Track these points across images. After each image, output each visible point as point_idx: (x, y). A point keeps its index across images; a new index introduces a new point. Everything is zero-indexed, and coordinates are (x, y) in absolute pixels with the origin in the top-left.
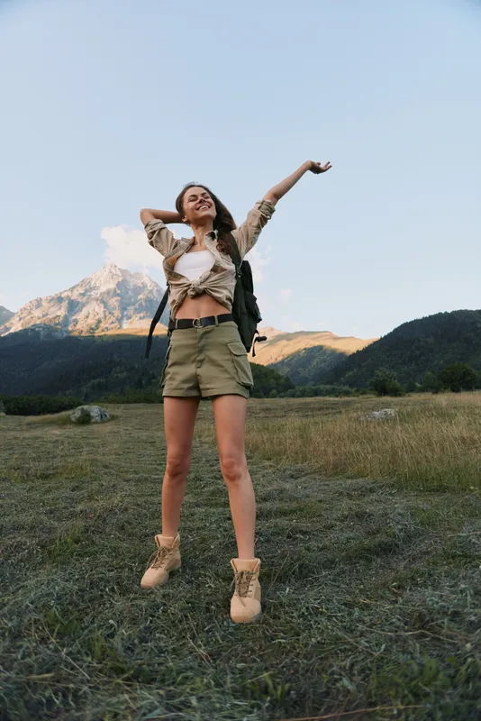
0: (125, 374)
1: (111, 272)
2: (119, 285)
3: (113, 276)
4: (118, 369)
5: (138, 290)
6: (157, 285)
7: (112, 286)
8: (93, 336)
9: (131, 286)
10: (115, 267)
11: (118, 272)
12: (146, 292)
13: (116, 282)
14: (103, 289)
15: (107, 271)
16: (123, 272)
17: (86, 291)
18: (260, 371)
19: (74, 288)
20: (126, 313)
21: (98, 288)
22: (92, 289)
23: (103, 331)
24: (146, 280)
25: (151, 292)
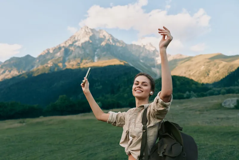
0: (101, 86)
1: (85, 31)
2: (91, 38)
3: (87, 33)
4: (97, 84)
5: (101, 40)
6: (111, 36)
7: (87, 39)
8: (80, 68)
9: (97, 37)
10: (88, 27)
11: (90, 31)
12: (106, 41)
13: (89, 36)
14: (83, 41)
15: (84, 30)
16: (92, 30)
17: (73, 43)
18: (184, 80)
19: (66, 41)
20: (96, 53)
21: (79, 40)
22: (76, 41)
23: (84, 64)
24: (105, 33)
25: (109, 40)
